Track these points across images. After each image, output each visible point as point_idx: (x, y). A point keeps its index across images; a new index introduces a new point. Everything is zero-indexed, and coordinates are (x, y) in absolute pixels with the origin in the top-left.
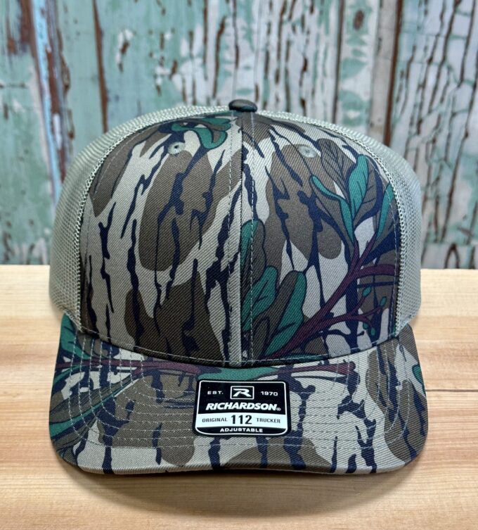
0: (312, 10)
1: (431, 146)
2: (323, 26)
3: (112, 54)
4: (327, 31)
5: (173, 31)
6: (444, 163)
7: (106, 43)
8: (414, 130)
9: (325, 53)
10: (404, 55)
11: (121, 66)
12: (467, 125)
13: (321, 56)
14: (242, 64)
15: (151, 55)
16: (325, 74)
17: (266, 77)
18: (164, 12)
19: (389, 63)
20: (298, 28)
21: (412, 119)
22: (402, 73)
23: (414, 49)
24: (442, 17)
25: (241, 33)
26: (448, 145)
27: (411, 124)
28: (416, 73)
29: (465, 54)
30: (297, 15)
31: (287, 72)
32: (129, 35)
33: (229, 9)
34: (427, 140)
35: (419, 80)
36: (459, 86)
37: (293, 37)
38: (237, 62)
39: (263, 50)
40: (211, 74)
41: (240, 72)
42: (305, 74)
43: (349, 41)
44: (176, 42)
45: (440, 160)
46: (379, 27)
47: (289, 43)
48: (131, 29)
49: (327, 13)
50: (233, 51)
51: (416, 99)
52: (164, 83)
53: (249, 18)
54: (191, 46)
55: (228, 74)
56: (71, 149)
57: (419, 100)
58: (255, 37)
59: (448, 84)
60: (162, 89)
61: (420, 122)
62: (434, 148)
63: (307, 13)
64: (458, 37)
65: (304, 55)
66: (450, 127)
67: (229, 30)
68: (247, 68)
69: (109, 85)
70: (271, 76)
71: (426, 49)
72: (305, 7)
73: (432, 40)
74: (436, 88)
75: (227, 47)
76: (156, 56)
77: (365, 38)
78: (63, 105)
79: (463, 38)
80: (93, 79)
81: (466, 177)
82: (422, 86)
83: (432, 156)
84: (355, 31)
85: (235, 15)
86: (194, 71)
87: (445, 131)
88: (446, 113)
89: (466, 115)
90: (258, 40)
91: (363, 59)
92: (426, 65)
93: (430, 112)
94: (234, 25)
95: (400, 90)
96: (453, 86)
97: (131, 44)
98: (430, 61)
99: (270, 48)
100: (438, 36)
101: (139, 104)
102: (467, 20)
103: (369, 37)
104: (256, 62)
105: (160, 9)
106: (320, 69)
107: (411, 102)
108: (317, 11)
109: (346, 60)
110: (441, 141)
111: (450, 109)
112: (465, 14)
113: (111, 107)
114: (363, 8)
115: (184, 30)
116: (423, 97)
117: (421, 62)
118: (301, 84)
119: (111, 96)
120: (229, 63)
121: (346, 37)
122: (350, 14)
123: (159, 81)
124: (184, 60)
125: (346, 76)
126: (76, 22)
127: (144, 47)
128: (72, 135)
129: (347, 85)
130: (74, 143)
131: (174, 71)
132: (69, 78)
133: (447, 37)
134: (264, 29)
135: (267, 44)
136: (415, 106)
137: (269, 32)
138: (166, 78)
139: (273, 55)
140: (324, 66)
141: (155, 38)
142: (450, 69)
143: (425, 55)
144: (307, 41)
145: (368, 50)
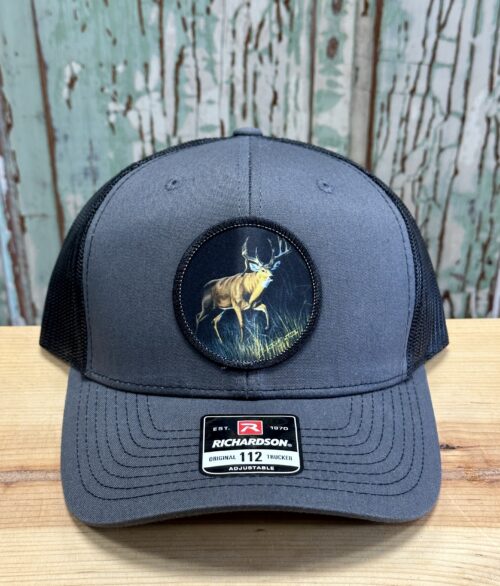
0: (280, 38)
1: (417, 185)
2: (293, 55)
3: (58, 89)
4: (298, 61)
5: (126, 63)
6: (432, 203)
7: (51, 76)
8: (398, 167)
9: (297, 85)
10: (384, 86)
11: (69, 102)
12: (456, 161)
13: (292, 87)
14: (204, 98)
15: (102, 90)
16: (297, 107)
17: (232, 112)
18: (115, 42)
19: (367, 94)
20: (266, 58)
21: (395, 155)
22: (382, 106)
23: (395, 79)
24: (424, 43)
25: (202, 65)
26: (436, 183)
27: (395, 161)
28: (398, 105)
29: (452, 83)
30: (263, 44)
31: (255, 107)
32: (77, 68)
33: (187, 38)
34: (412, 179)
35: (402, 113)
36: (446, 119)
37: (260, 68)
38: (199, 96)
39: (227, 82)
40: (171, 111)
41: (203, 107)
42: (275, 108)
43: (322, 72)
44: (130, 75)
45: (428, 200)
46: (355, 55)
47: (256, 75)
48: (78, 62)
49: (297, 41)
50: (194, 84)
51: (399, 133)
52: (118, 119)
53: (210, 48)
54: (147, 80)
55: (189, 109)
56: (16, 194)
57: (402, 135)
58: (217, 69)
59: (433, 116)
60: (116, 127)
61: (404, 159)
62: (420, 188)
63: (275, 41)
64: (442, 65)
65: (273, 87)
66: (438, 163)
67: (189, 61)
68: (210, 102)
69: (56, 124)
70: (238, 111)
71: (408, 79)
72: (272, 35)
73: (414, 69)
74: (420, 122)
75: (187, 80)
76: (108, 91)
77: (340, 67)
78: (5, 147)
79: (448, 66)
80: (38, 117)
81: (457, 218)
82: (405, 119)
83: (419, 196)
84: (329, 61)
85: (194, 45)
86: (151, 106)
87: (432, 169)
88: (432, 149)
89: (455, 150)
90: (222, 71)
91: (339, 91)
92: (408, 96)
93: (415, 147)
94: (194, 56)
95: (381, 124)
96: (439, 119)
97: (79, 77)
98: (413, 92)
99: (235, 80)
100: (420, 64)
101: (91, 143)
102: (453, 46)
103: (345, 67)
104: (220, 96)
105: (110, 39)
106: (291, 102)
107: (393, 138)
108: (285, 38)
109: (320, 92)
110: (428, 180)
111: (437, 144)
112: (450, 40)
113: (59, 147)
114: (337, 35)
115: (138, 62)
116: (406, 132)
117: (403, 94)
118: (271, 119)
119: (59, 135)
120: (190, 97)
121: (318, 66)
122: (322, 42)
123: (113, 118)
124: (139, 95)
125: (321, 110)
126: (17, 54)
127: (94, 80)
128: (17, 179)
129: (322, 119)
130: (19, 187)
131: (129, 107)
132: (11, 116)
133: (431, 66)
134: (228, 59)
135: (232, 76)
136: (398, 142)
137: (233, 63)
138: (120, 115)
139: (239, 88)
140: (296, 99)
141: (107, 71)
142: (435, 100)
143: (407, 86)
144: (276, 72)
145: (344, 81)
